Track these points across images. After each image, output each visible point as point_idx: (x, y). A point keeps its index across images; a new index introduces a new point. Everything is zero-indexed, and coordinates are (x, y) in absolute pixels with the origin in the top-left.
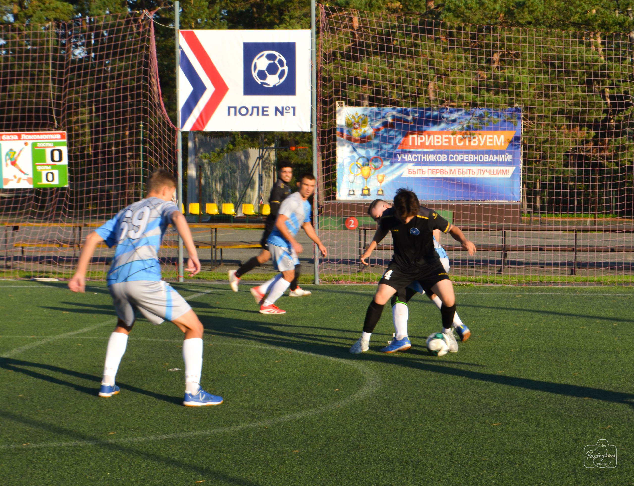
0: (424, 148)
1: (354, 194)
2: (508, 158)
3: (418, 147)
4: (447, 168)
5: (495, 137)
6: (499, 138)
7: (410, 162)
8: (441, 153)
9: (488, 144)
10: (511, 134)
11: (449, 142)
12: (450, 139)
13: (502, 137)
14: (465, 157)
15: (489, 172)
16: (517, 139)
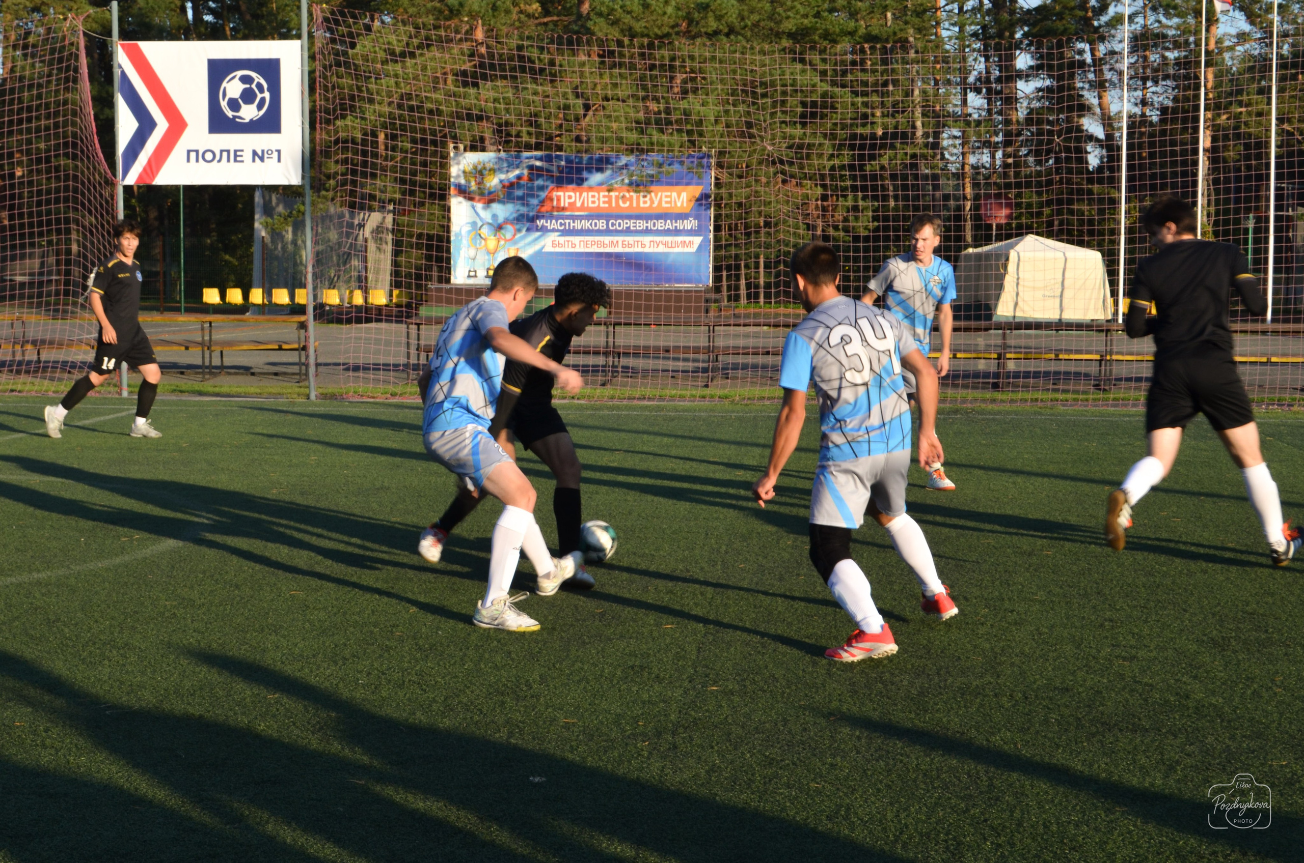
0: (572, 210)
1: (475, 276)
2: (691, 223)
3: (564, 209)
4: (607, 239)
5: (674, 194)
6: (679, 197)
7: (554, 230)
8: (599, 217)
9: (664, 205)
10: (697, 190)
11: (610, 202)
12: (610, 197)
13: (684, 195)
14: (631, 223)
15: (666, 244)
16: (705, 196)
